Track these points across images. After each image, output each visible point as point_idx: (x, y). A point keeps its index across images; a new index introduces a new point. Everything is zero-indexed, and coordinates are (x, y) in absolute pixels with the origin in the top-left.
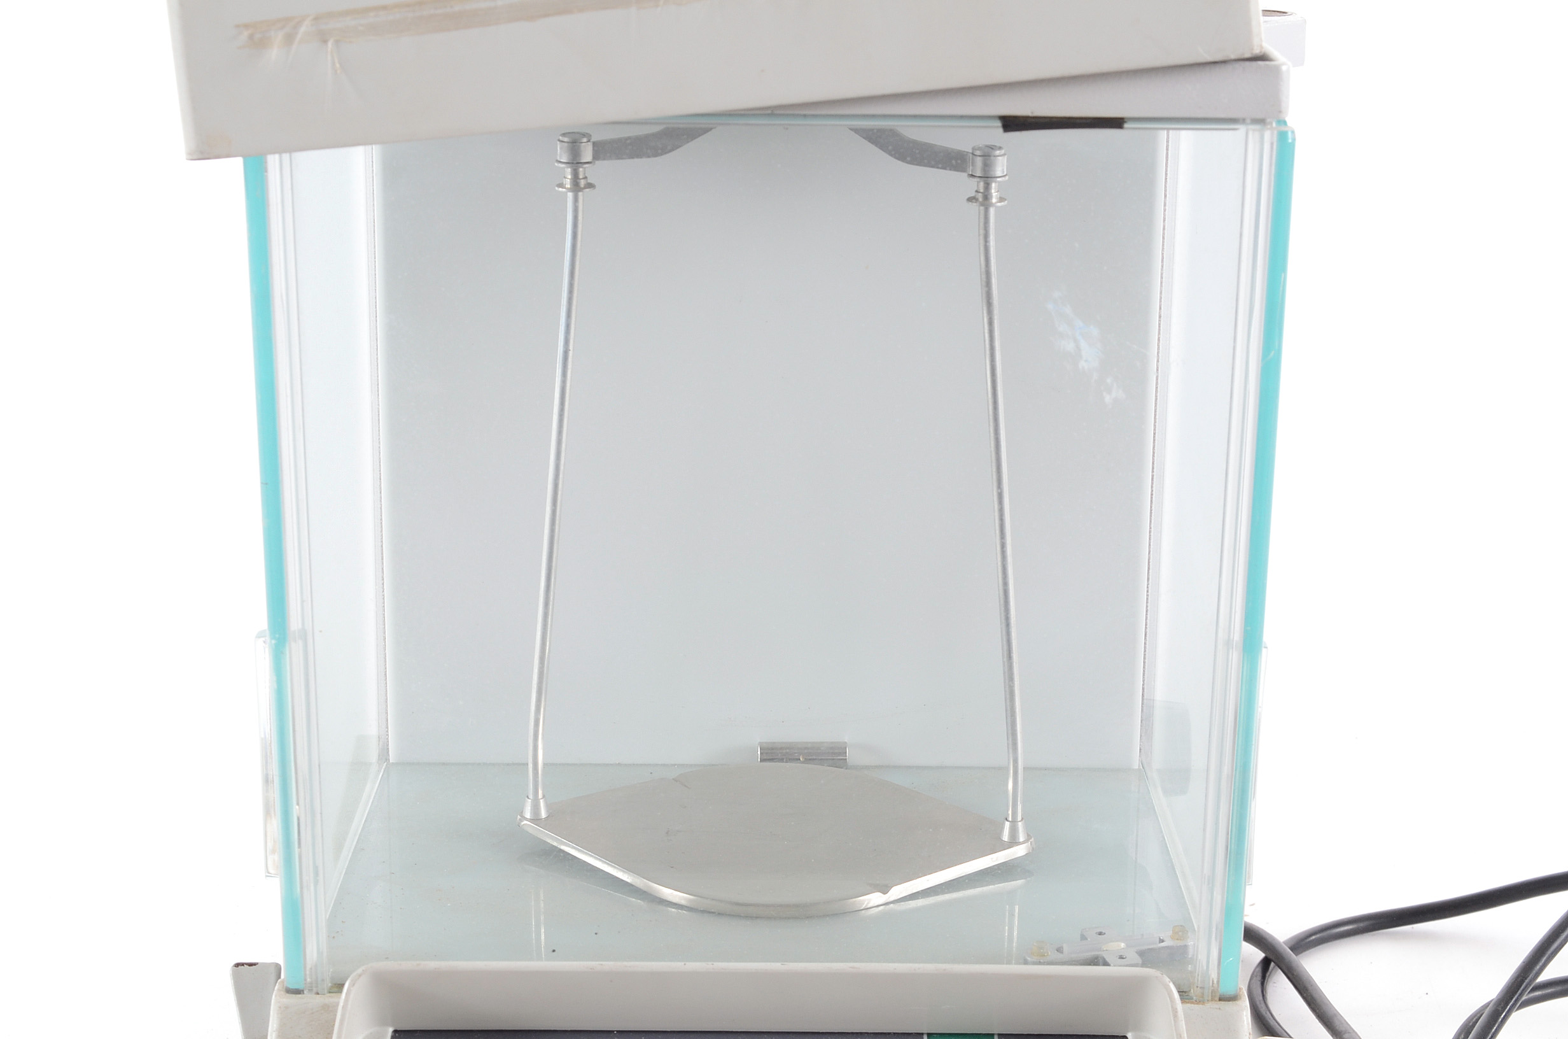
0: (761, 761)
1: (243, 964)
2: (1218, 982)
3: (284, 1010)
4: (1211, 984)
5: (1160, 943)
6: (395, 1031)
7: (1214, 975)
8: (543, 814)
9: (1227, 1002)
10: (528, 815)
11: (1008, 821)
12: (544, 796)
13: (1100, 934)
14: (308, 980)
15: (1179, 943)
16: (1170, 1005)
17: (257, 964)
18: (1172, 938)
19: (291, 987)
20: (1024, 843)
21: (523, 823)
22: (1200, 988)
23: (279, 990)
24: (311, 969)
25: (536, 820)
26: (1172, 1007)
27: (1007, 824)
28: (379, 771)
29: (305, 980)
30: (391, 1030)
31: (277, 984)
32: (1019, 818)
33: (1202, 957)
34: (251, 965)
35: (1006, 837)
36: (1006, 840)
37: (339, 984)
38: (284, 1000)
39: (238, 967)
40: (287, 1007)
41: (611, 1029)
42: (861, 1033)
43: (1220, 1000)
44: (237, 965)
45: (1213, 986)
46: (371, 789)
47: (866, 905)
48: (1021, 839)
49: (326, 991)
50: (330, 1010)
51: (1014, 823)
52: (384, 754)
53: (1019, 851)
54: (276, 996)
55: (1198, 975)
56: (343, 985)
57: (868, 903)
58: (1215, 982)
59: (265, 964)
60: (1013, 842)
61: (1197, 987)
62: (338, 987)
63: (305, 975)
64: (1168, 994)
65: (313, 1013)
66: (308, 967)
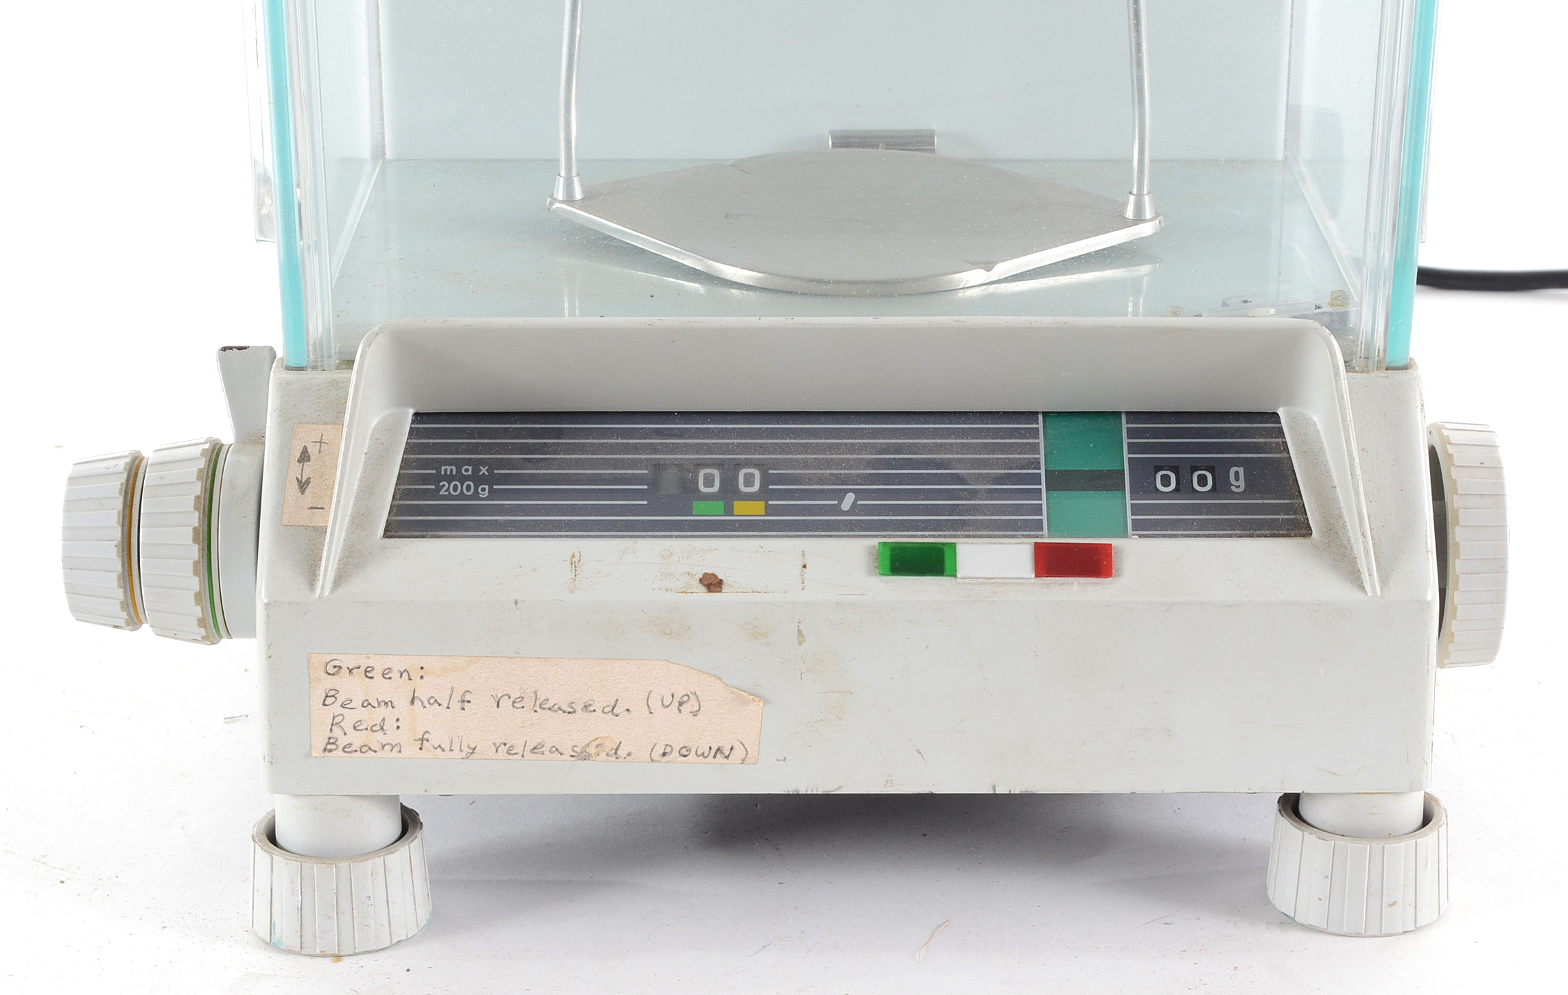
0: (832, 147)
1: (231, 348)
2: (1385, 350)
3: (284, 387)
4: (1377, 354)
5: (1316, 309)
6: (416, 414)
7: (1379, 342)
8: (578, 195)
9: (1395, 371)
10: (560, 196)
11: (1133, 194)
12: (578, 175)
13: (1245, 302)
14: (311, 356)
15: (1339, 310)
16: (1331, 362)
17: (248, 347)
18: (1332, 305)
19: (292, 364)
20: (1152, 220)
21: (554, 207)
22: (1364, 358)
23: (277, 366)
24: (315, 343)
25: (570, 200)
26: (1333, 364)
27: (1132, 198)
28: (374, 170)
29: (308, 357)
30: (412, 411)
31: (275, 361)
32: (1145, 191)
33: (1365, 326)
34: (240, 348)
35: (1130, 214)
36: (1131, 217)
37: (348, 361)
38: (285, 376)
39: (225, 351)
40: (288, 384)
41: (672, 410)
42: (965, 413)
43: (1387, 369)
44: (224, 349)
45: (1378, 356)
46: (365, 190)
47: (965, 284)
48: (1148, 215)
49: (333, 368)
50: (342, 386)
51: (1139, 197)
52: (379, 151)
53: (1145, 230)
54: (274, 373)
55: (1362, 343)
56: (353, 361)
57: (968, 281)
58: (1381, 350)
59: (257, 349)
60: (1139, 219)
61: (1361, 357)
62: (349, 363)
63: (308, 350)
64: (1328, 348)
65: (318, 390)
66: (311, 342)
